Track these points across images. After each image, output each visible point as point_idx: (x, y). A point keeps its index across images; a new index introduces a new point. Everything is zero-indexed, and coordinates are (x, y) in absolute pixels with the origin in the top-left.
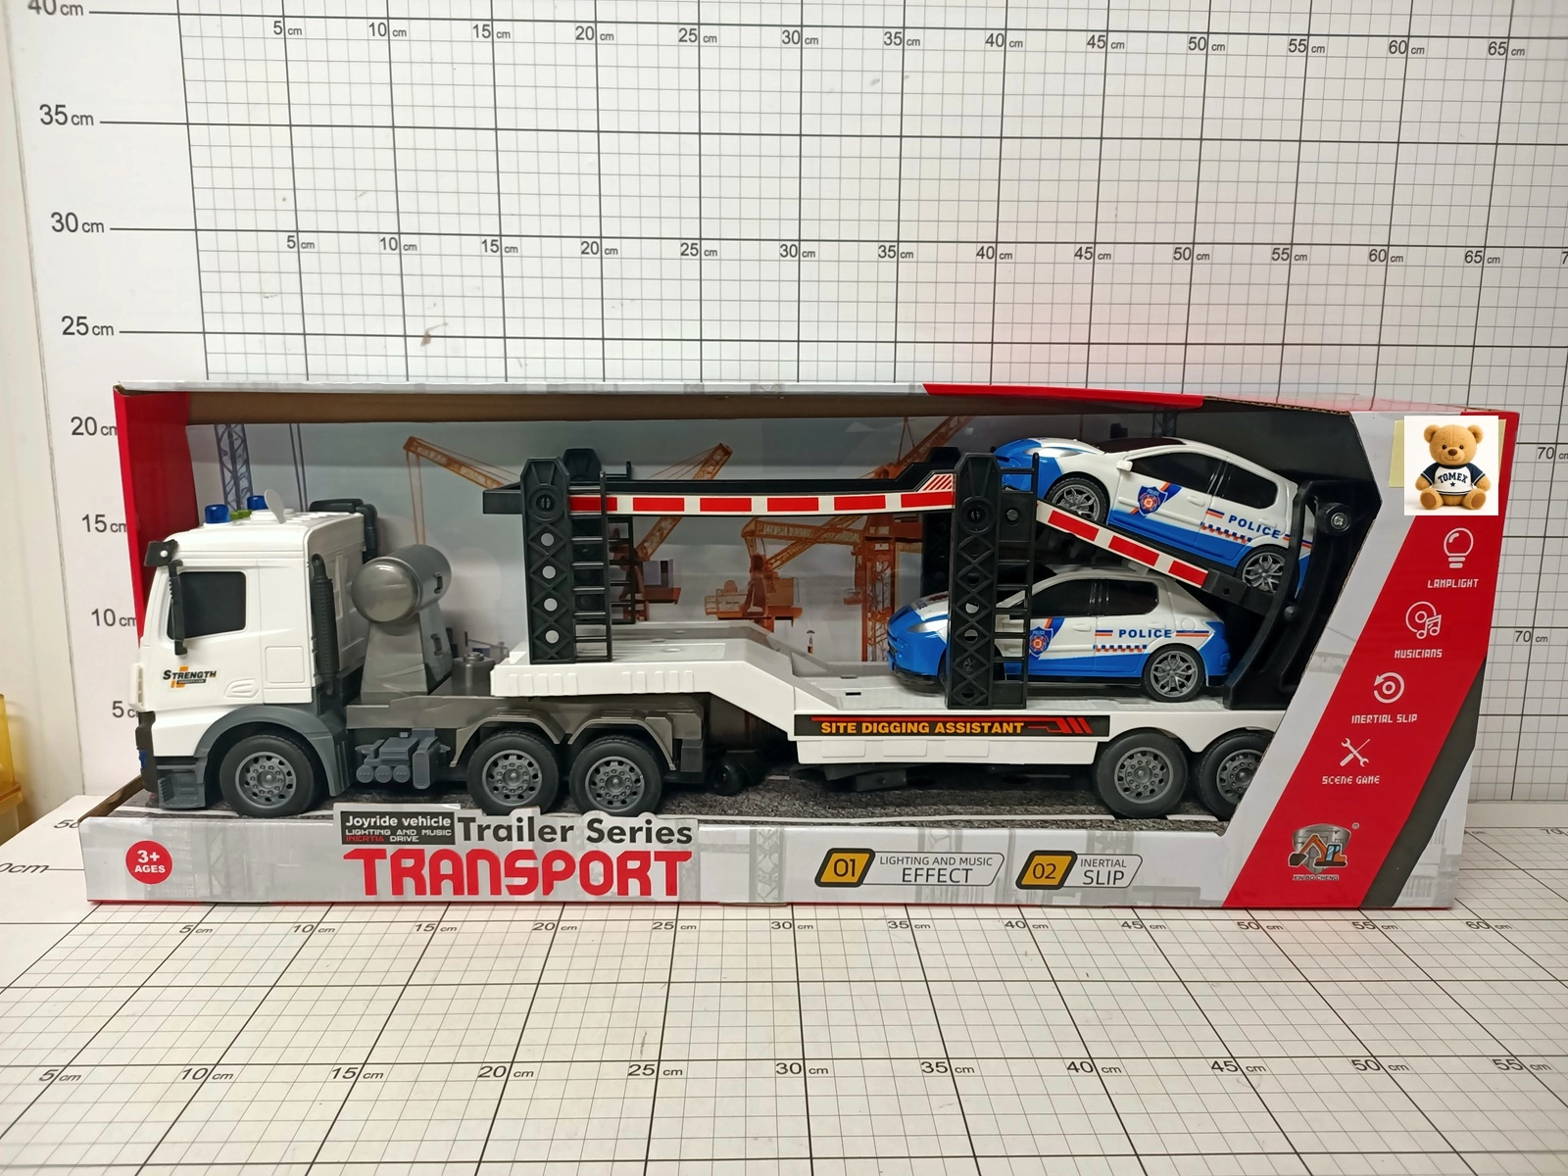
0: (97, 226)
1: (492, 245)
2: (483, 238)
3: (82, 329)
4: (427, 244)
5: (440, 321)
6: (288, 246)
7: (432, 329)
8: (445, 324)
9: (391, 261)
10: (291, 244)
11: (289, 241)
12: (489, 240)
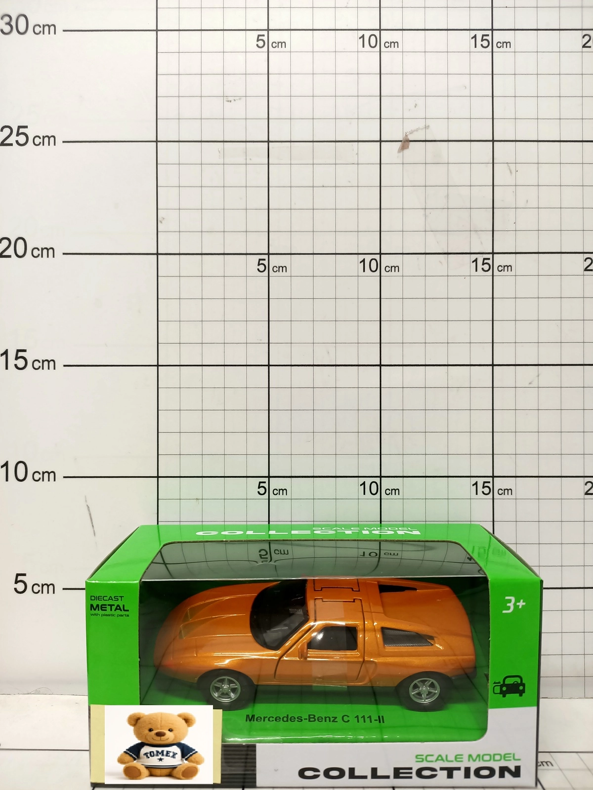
0: (50, 28)
1: (482, 40)
2: (473, 33)
3: (22, 139)
4: (409, 40)
5: (421, 124)
6: (257, 45)
7: (411, 132)
8: (427, 127)
9: (370, 59)
10: (261, 43)
11: (258, 40)
12: (479, 34)
